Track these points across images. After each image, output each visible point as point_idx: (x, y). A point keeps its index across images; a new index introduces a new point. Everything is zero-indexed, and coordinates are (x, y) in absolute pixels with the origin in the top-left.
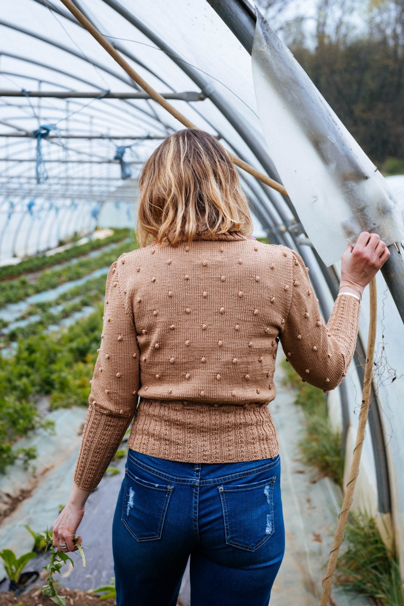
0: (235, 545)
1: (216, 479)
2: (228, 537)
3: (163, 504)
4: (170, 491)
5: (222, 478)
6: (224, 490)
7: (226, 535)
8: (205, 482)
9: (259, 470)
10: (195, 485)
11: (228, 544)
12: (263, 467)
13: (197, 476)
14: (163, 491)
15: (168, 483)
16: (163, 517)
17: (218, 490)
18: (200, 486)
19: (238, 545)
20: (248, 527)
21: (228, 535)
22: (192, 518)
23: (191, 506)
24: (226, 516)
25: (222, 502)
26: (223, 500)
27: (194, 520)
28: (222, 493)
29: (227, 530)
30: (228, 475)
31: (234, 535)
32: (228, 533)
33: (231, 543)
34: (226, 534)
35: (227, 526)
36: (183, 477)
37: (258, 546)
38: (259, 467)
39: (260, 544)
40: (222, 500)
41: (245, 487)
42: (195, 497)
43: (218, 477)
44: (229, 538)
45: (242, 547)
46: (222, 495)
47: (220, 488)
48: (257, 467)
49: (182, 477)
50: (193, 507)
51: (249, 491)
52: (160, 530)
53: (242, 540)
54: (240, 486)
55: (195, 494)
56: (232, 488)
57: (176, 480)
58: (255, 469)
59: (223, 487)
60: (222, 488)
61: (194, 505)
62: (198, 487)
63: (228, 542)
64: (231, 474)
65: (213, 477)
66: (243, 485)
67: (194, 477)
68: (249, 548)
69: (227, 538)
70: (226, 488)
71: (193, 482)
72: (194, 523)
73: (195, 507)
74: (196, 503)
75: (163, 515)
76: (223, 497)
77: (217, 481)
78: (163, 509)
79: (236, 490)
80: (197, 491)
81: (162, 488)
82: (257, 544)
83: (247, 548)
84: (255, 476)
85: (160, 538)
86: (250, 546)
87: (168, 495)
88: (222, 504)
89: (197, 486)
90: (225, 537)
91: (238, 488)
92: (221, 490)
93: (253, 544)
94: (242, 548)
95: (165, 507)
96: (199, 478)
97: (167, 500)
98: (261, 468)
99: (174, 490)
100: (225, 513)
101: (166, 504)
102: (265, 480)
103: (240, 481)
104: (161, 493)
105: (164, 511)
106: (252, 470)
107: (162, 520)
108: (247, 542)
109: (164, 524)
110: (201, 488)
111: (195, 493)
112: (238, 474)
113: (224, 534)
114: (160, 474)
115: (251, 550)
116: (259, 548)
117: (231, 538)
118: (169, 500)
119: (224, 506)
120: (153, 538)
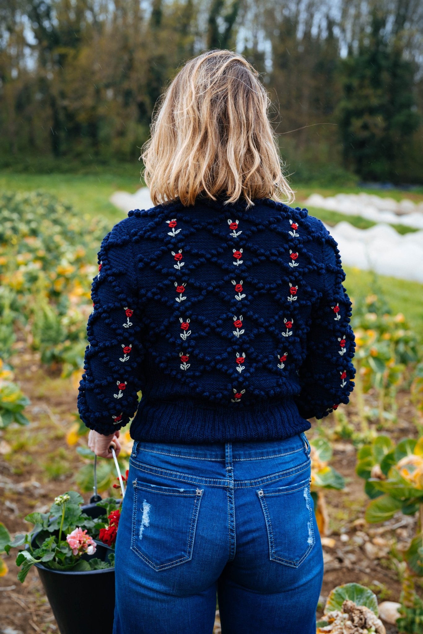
0: (280, 560)
1: (253, 481)
2: (273, 551)
3: (192, 513)
4: (200, 495)
5: (260, 480)
6: (264, 494)
7: (270, 549)
8: (240, 484)
9: (298, 470)
10: (229, 488)
11: (271, 560)
12: (301, 466)
13: (230, 477)
14: (190, 497)
15: (196, 486)
16: (193, 529)
17: (257, 495)
18: (234, 489)
19: (283, 561)
20: (293, 538)
21: (272, 549)
22: (228, 528)
23: (226, 513)
24: (269, 526)
25: (263, 509)
26: (265, 506)
27: (231, 530)
28: (262, 498)
29: (271, 542)
30: (266, 476)
31: (279, 549)
32: (272, 546)
33: (275, 559)
34: (270, 547)
35: (271, 538)
36: (214, 478)
37: (302, 561)
38: (297, 466)
39: (303, 558)
40: (263, 507)
41: (287, 490)
42: (230, 501)
43: (255, 479)
44: (273, 553)
45: (286, 562)
46: (263, 500)
47: (259, 492)
48: (295, 467)
49: (212, 478)
50: (229, 514)
51: (291, 494)
52: (190, 547)
53: (286, 554)
54: (281, 488)
55: (230, 498)
56: (273, 492)
57: (206, 482)
58: (294, 469)
59: (263, 490)
60: (262, 492)
61: (230, 512)
62: (233, 489)
63: (272, 556)
64: (270, 475)
65: (249, 478)
66: (284, 487)
67: (227, 478)
68: (293, 564)
69: (271, 552)
70: (266, 492)
71: (226, 484)
72: (232, 534)
73: (231, 514)
74: (231, 509)
75: (193, 526)
76: (264, 503)
77: (254, 483)
78: (193, 519)
79: (277, 494)
80: (231, 494)
81: (189, 492)
82: (300, 557)
83: (291, 563)
84: (294, 476)
85: (190, 559)
86: (294, 561)
87: (198, 500)
88: (264, 511)
89: (231, 489)
90: (269, 551)
91: (279, 491)
92: (261, 494)
93: (298, 559)
94: (286, 564)
95: (195, 516)
96: (233, 478)
97: (197, 507)
98: (299, 467)
99: (204, 494)
100: (268, 521)
101: (195, 512)
102: (304, 481)
103: (280, 483)
104: (188, 499)
105: (194, 522)
106: (291, 470)
107: (192, 534)
108: (292, 556)
109: (195, 538)
110: (236, 491)
111: (229, 496)
112: (277, 474)
113: (267, 547)
114: (184, 477)
115: (295, 565)
116: (302, 564)
117: (275, 553)
118: (199, 506)
119: (267, 513)
120: (181, 561)
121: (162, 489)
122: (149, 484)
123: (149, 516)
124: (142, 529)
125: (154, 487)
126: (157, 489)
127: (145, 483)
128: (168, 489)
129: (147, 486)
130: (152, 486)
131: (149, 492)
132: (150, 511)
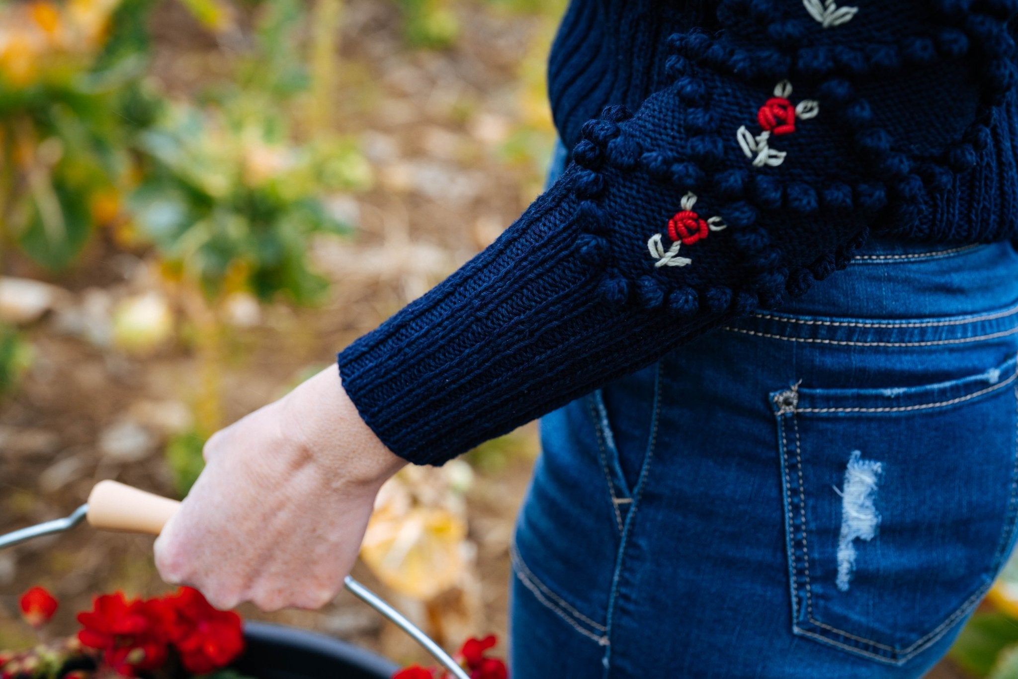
121: (932, 392)
122: (873, 392)
123: (875, 504)
124: (846, 555)
125: (898, 397)
126: (907, 399)
127: (850, 392)
128: (952, 388)
129: (862, 401)
130: (888, 392)
131: (870, 419)
132: (876, 484)
